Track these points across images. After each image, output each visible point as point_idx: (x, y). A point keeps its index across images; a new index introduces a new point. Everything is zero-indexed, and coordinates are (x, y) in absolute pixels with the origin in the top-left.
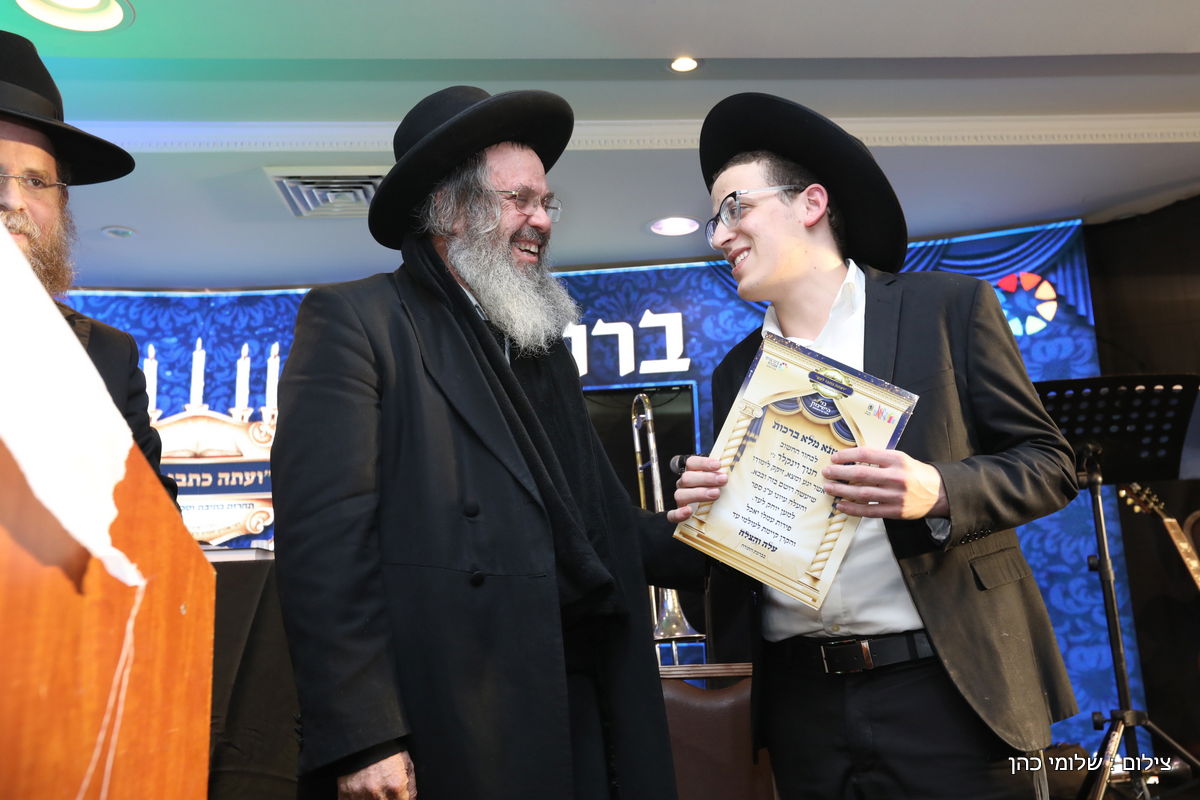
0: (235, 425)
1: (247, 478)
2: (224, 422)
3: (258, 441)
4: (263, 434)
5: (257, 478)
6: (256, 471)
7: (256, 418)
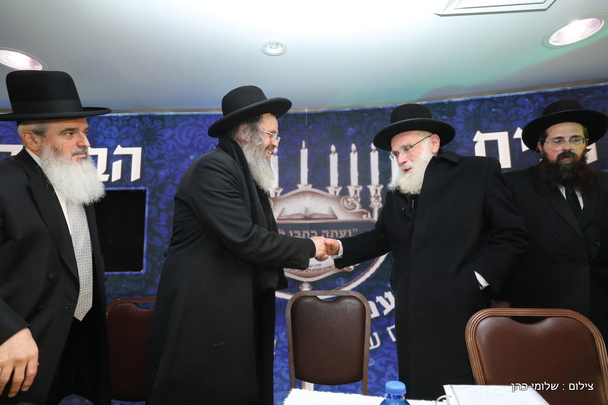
0: (330, 198)
1: (341, 233)
2: (323, 196)
3: (346, 209)
4: (350, 204)
5: (348, 233)
6: (347, 229)
7: (345, 193)
